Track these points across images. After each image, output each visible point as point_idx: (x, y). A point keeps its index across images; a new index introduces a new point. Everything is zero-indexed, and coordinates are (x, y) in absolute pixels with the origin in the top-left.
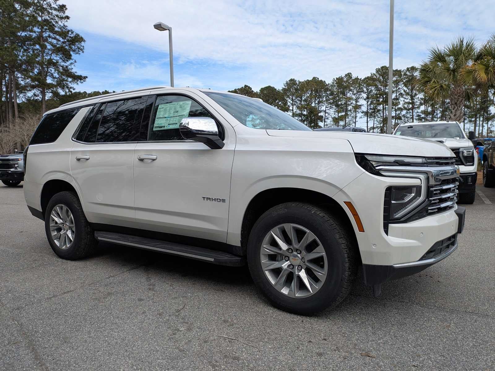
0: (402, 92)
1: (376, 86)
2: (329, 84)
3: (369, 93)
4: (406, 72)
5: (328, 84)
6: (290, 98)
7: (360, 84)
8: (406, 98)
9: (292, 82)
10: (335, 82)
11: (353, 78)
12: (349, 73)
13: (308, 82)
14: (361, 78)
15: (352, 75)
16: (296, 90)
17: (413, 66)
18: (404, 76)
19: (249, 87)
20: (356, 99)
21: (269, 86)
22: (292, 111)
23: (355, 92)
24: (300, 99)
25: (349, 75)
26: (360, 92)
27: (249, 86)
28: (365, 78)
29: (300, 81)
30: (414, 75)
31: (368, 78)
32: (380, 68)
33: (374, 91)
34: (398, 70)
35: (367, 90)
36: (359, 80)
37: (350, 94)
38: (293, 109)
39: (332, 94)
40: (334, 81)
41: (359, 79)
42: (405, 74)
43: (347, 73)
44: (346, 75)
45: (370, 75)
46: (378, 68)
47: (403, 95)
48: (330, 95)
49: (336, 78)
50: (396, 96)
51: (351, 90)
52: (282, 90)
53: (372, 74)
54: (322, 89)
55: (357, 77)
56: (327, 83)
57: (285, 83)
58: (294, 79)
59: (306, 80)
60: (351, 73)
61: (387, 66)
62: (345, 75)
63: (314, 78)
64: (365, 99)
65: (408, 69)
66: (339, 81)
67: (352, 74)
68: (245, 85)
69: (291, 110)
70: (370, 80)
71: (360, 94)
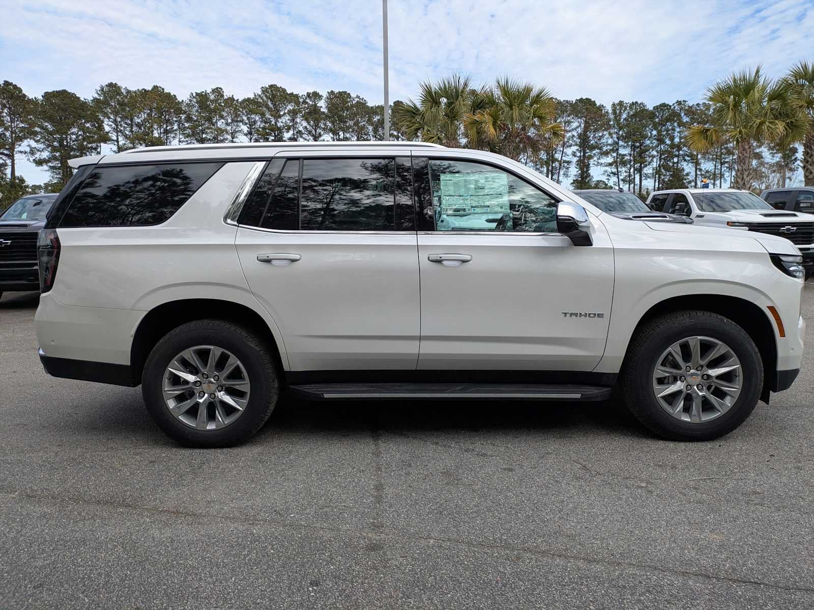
0: (301, 129)
1: (263, 115)
2: (183, 101)
3: (252, 124)
4: (306, 98)
5: (181, 101)
6: (109, 118)
7: (236, 109)
8: (306, 139)
9: (112, 90)
10: (195, 100)
11: (225, 97)
12: (218, 88)
13: (144, 93)
14: (238, 99)
15: (223, 92)
16: (122, 104)
17: (316, 91)
18: (304, 105)
19: (15, 87)
20: (232, 133)
21: (64, 92)
22: (116, 143)
23: (230, 121)
24: (130, 122)
25: (218, 91)
26: (237, 121)
27: (14, 84)
28: (244, 100)
29: (130, 89)
30: (318, 105)
31: (249, 99)
32: (267, 87)
33: (259, 123)
34: (294, 94)
35: (248, 119)
36: (235, 102)
37: (223, 123)
38: (118, 138)
39: (189, 119)
40: (192, 97)
41: (234, 100)
42: (304, 102)
43: (215, 88)
44: (213, 91)
45: (252, 96)
46: (264, 86)
47: (303, 134)
48: (187, 122)
49: (196, 93)
50: (294, 135)
51: (222, 117)
52: (92, 101)
53: (257, 94)
54: (171, 108)
55: (233, 96)
56: (180, 99)
57: (99, 89)
58: (116, 83)
59: (140, 89)
60: (222, 88)
61: (278, 86)
62: (211, 90)
63: (155, 87)
64: (246, 135)
65: (308, 94)
66: (202, 98)
67: (224, 90)
68: (5, 81)
69: (113, 140)
70: (251, 103)
71: (237, 126)
